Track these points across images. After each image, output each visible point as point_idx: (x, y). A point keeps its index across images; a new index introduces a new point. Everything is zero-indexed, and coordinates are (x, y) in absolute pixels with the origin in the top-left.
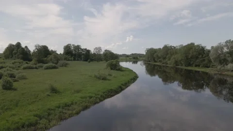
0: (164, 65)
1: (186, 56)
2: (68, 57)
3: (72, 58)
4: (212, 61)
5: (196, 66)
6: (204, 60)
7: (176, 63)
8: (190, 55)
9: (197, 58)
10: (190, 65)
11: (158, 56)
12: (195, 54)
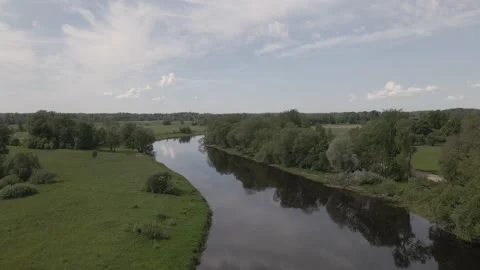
0: (246, 156)
1: (287, 149)
2: (41, 140)
3: (51, 144)
4: (331, 162)
5: (304, 167)
6: (317, 159)
7: (270, 157)
8: (294, 148)
9: (306, 153)
10: (293, 164)
11: (233, 137)
12: (302, 146)
